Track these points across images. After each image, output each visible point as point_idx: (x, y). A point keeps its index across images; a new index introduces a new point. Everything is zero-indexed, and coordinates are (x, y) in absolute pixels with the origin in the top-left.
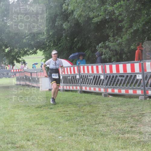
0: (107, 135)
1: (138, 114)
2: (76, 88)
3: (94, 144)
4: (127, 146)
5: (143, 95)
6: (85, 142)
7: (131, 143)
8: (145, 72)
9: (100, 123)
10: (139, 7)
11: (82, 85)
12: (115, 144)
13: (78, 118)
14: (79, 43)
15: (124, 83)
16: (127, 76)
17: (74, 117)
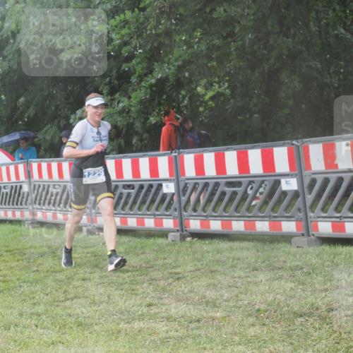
0: (92, 324)
1: (165, 273)
2: (22, 215)
3: (61, 347)
4: (138, 349)
5: (178, 231)
6: (39, 343)
7: (147, 343)
8: (181, 178)
9: (76, 297)
10: (168, 26)
11: (35, 206)
12: (110, 346)
13: (25, 285)
14: (28, 108)
15: (134, 202)
16: (142, 187)
17: (15, 283)
